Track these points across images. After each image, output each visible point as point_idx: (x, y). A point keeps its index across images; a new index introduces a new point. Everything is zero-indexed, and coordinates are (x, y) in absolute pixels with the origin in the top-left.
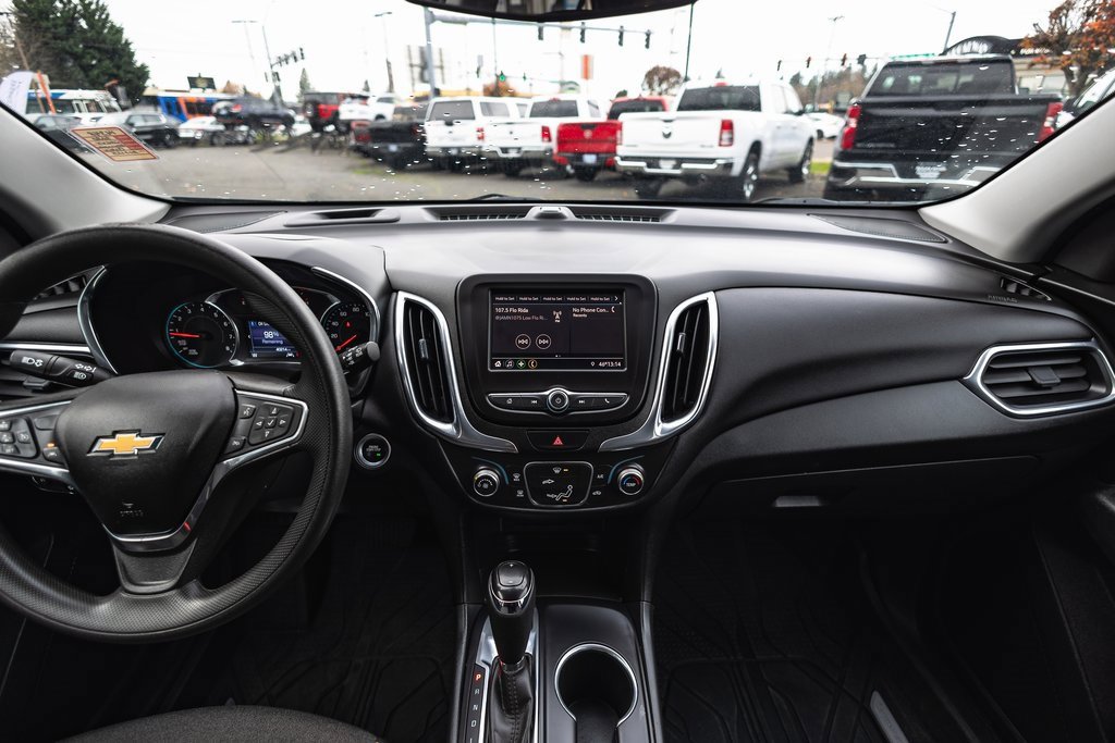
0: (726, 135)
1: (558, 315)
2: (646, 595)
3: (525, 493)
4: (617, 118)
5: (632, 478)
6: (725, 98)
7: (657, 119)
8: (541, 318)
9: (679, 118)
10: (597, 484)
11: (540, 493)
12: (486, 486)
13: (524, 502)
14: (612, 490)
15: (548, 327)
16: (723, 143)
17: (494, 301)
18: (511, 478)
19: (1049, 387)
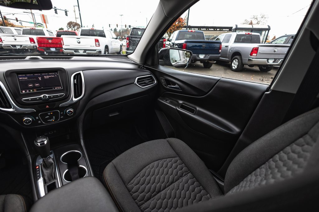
0: (97, 43)
1: (40, 78)
2: (81, 137)
3: (41, 121)
4: (60, 37)
5: (70, 111)
6: (95, 33)
7: (74, 37)
8: (35, 79)
9: (81, 38)
10: (61, 115)
11: (45, 120)
12: (28, 122)
13: (41, 124)
14: (66, 116)
15: (38, 81)
16: (97, 45)
17: (18, 76)
18: (35, 118)
19: (147, 83)
